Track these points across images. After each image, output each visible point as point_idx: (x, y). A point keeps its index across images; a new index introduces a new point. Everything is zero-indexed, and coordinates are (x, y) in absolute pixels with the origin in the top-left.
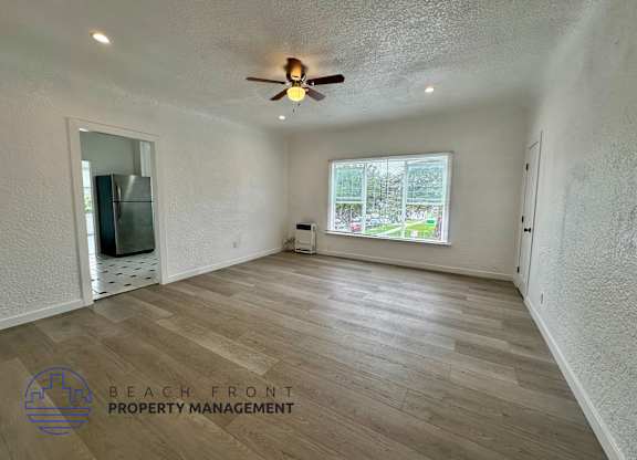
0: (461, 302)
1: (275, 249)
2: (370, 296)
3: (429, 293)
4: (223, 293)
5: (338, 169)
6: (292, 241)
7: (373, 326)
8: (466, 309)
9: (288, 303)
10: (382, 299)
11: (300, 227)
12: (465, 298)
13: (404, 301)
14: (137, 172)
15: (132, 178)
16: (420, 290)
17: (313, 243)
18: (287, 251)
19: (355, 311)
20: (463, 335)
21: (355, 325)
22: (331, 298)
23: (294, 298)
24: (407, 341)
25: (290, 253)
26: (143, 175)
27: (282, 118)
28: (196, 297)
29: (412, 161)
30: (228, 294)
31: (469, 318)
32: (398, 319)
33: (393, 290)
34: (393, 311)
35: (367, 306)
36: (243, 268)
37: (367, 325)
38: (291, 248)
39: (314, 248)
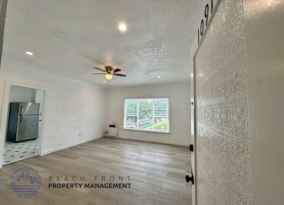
0: (173, 156)
1: (99, 136)
2: (138, 155)
3: (161, 153)
4: (72, 158)
5: (128, 102)
6: (107, 132)
7: (137, 168)
8: (174, 159)
9: (102, 161)
10: (143, 157)
11: (110, 126)
12: (174, 155)
13: (151, 157)
14: (33, 101)
15: (30, 104)
16: (158, 152)
17: (116, 133)
18: (105, 137)
19: (131, 163)
20: (171, 170)
21: (130, 169)
22: (122, 158)
23: (105, 159)
24: (149, 174)
25: (106, 138)
26: (36, 102)
27: (104, 82)
28: (59, 161)
29: (156, 100)
30: (75, 158)
31: (174, 163)
32: (147, 165)
33: (148, 153)
34: (146, 162)
35: (136, 160)
36: (83, 146)
37: (134, 168)
38: (106, 136)
39: (117, 135)
